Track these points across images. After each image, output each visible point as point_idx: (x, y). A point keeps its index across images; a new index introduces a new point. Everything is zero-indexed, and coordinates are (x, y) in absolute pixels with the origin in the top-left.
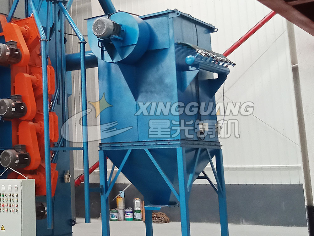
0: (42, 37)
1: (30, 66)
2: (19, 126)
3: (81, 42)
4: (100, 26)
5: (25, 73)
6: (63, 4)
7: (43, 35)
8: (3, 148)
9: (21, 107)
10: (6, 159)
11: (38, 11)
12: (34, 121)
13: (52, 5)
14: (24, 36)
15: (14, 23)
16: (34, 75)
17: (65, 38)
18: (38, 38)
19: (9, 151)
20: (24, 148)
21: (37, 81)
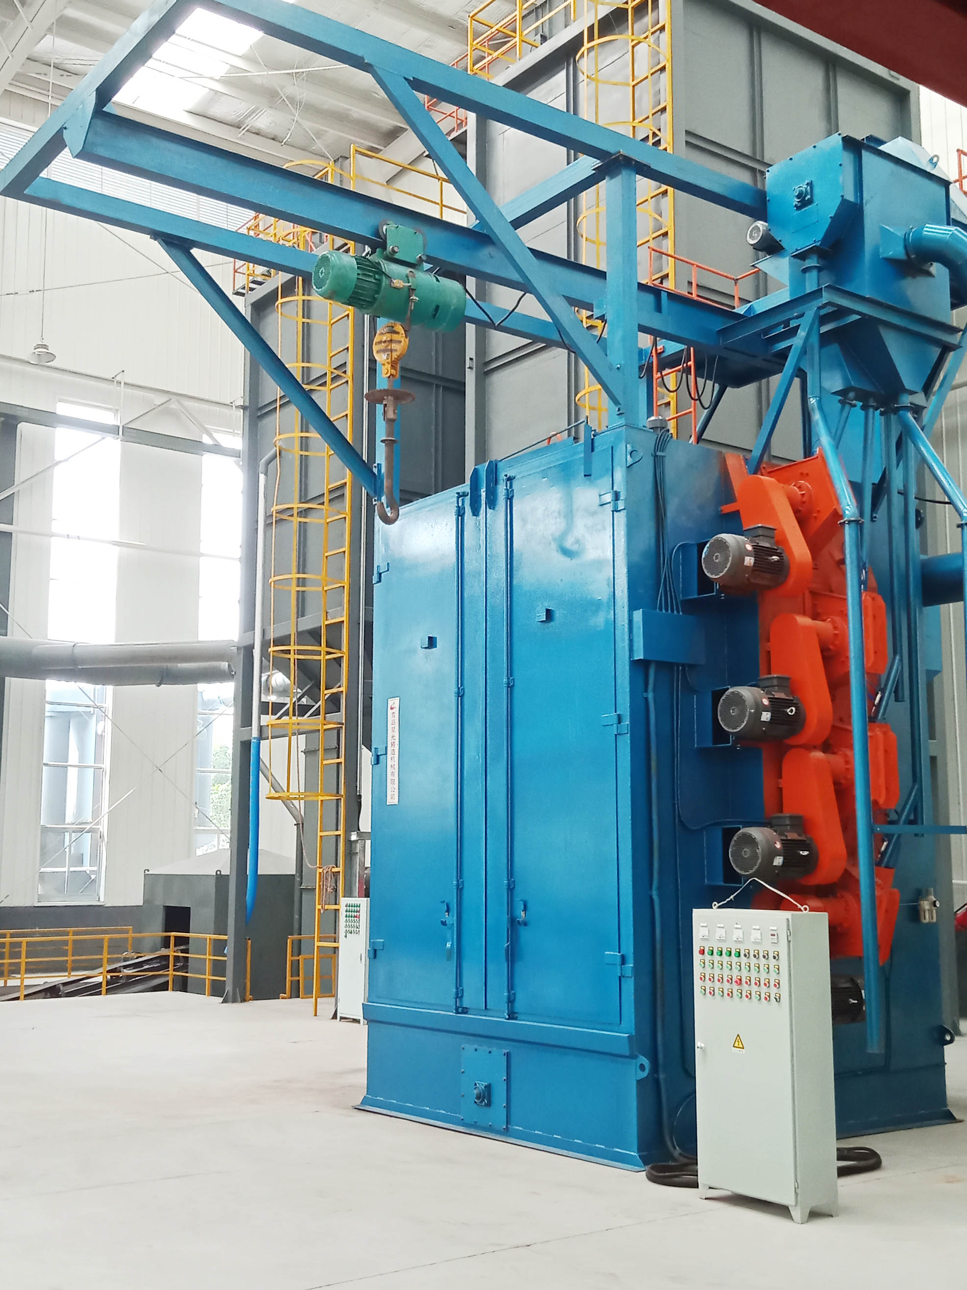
0: (847, 512)
1: (814, 594)
2: (783, 766)
3: (963, 522)
5: (799, 613)
6: (910, 416)
7: (849, 507)
8: (740, 823)
9: (788, 710)
10: (747, 852)
11: (837, 440)
12: (826, 747)
13: (877, 419)
14: (796, 512)
15: (770, 474)
16: (824, 620)
17: (918, 513)
18: (837, 515)
19: (756, 832)
20: (800, 823)
21: (836, 635)
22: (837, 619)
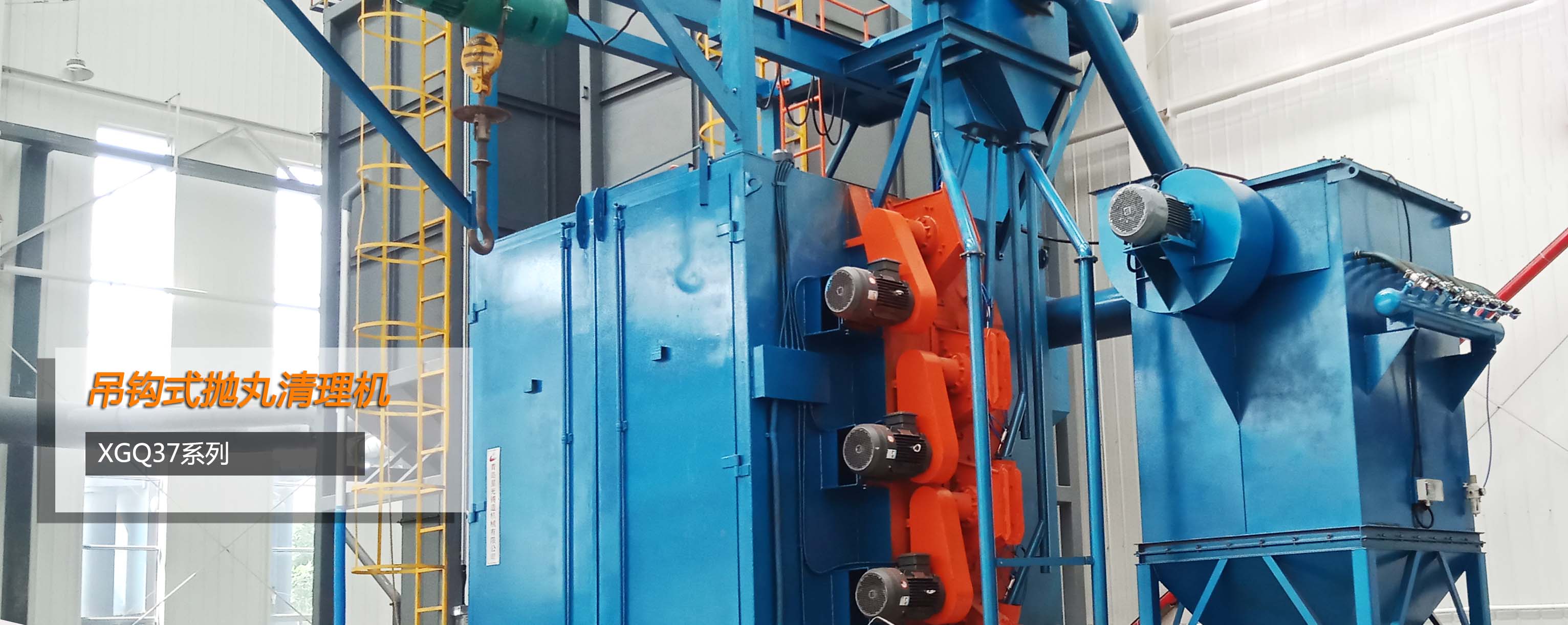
0: (968, 245)
1: (940, 330)
2: (911, 503)
3: (1080, 257)
4: (1128, 209)
5: (925, 350)
6: (1031, 154)
7: (971, 241)
8: (866, 565)
9: (914, 447)
10: (873, 593)
11: (961, 177)
12: (954, 485)
13: (1001, 156)
14: (921, 247)
15: (895, 208)
16: (950, 357)
17: (1042, 253)
18: (960, 248)
19: (883, 573)
20: (926, 562)
21: (962, 371)
22: (962, 355)
